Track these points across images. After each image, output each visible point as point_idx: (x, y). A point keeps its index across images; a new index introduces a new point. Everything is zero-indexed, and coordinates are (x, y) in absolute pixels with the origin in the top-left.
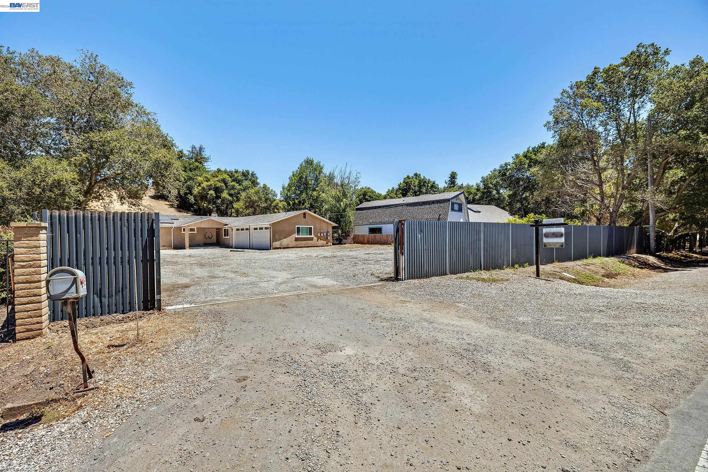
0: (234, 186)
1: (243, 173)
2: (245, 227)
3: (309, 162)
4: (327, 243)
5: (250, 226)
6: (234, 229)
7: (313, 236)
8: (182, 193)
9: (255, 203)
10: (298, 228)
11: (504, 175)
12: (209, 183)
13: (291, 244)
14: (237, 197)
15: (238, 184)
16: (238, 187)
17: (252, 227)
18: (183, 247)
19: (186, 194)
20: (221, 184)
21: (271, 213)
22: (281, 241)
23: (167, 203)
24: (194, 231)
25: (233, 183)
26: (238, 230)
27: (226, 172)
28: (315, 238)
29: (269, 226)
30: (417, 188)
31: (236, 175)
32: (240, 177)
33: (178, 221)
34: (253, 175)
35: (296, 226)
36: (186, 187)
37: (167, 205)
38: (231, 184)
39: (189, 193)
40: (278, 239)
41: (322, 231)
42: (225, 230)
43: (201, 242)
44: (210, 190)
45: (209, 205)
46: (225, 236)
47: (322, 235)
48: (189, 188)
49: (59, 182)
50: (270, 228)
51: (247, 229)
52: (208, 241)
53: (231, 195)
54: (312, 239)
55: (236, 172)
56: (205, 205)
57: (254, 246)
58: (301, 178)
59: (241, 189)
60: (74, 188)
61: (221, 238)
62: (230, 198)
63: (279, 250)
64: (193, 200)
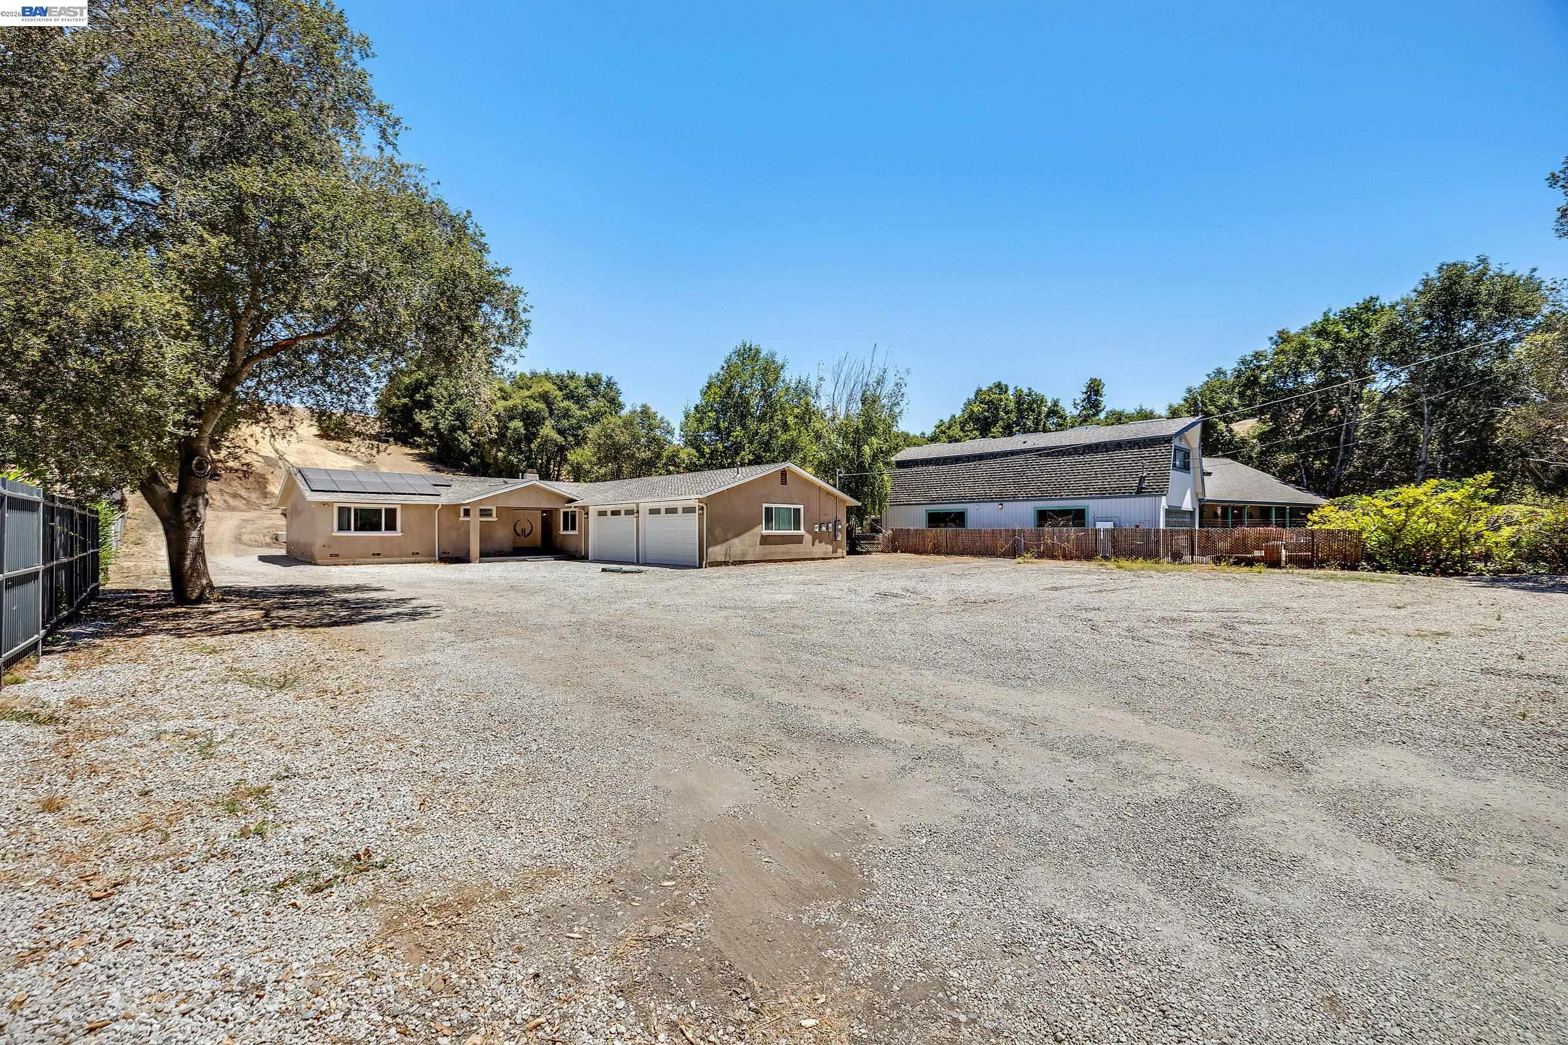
0: (568, 410)
1: (587, 380)
2: (622, 507)
3: (748, 354)
4: (834, 551)
5: (638, 505)
6: (593, 511)
7: (802, 531)
8: (443, 425)
9: (624, 449)
10: (769, 510)
11: (1253, 382)
12: (510, 403)
13: (751, 552)
14: (576, 436)
15: (577, 406)
16: (579, 413)
17: (645, 507)
18: (464, 559)
19: (453, 429)
20: (537, 405)
21: (661, 474)
22: (728, 543)
23: (408, 450)
24: (491, 515)
25: (566, 403)
26: (602, 513)
27: (547, 376)
28: (808, 538)
29: (697, 504)
30: (1013, 417)
31: (572, 385)
32: (581, 390)
33: (450, 490)
34: (610, 385)
35: (765, 505)
36: (454, 413)
37: (406, 454)
38: (562, 405)
39: (459, 428)
40: (720, 540)
41: (824, 519)
42: (566, 514)
43: (507, 546)
44: (512, 418)
45: (509, 454)
46: (566, 528)
47: (824, 528)
48: (460, 415)
49: (117, 319)
50: (702, 508)
51: (629, 512)
52: (524, 542)
53: (561, 432)
54: (799, 540)
55: (572, 378)
56: (500, 454)
57: (651, 557)
58: (729, 393)
59: (586, 416)
60: (174, 350)
61: (554, 534)
62: (560, 439)
63: (723, 570)
64: (469, 444)
